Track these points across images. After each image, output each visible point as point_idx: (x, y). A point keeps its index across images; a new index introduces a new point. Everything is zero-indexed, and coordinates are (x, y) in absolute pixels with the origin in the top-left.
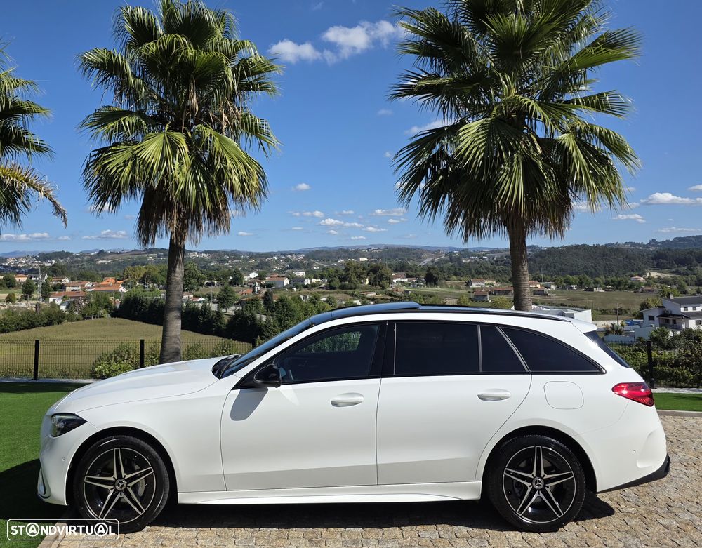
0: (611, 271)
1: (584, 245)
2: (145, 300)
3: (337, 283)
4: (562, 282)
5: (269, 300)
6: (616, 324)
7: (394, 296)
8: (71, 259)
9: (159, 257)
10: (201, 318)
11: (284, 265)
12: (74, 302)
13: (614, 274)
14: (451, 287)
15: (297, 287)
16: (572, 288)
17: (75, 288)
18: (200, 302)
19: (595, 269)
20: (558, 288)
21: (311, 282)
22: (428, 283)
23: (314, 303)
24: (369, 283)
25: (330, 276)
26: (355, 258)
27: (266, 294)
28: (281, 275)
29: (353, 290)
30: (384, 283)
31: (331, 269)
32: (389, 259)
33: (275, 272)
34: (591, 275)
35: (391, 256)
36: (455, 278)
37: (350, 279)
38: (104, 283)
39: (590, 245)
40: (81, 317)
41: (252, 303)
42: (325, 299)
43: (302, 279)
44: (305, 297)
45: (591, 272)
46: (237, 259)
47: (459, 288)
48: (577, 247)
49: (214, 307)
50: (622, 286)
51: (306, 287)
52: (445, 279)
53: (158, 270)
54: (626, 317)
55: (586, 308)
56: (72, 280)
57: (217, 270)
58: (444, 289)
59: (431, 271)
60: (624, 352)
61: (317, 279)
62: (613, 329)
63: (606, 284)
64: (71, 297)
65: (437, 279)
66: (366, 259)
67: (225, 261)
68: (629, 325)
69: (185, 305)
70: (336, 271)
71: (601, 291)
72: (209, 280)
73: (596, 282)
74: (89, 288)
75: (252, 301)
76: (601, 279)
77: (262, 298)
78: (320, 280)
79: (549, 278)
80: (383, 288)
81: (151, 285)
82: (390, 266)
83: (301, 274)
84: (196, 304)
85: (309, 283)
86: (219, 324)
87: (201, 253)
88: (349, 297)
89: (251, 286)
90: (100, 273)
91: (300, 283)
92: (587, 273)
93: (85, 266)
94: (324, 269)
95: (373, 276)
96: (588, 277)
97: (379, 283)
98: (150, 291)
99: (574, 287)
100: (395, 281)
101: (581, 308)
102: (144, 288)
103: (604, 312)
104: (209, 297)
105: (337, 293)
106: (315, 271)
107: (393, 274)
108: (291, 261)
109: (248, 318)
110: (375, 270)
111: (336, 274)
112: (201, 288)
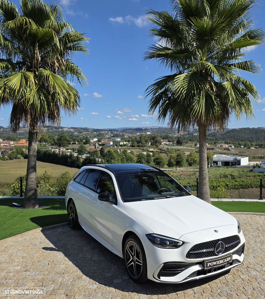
0: (259, 139)
1: (248, 128)
2: (41, 151)
3: (136, 144)
4: (237, 144)
5: (103, 151)
6: (258, 163)
7: (162, 150)
8: (3, 129)
9: (48, 130)
10: (69, 160)
11: (111, 135)
12: (4, 151)
13: (260, 141)
14: (188, 147)
15: (116, 146)
16: (241, 147)
17: (5, 144)
18: (69, 152)
19: (252, 139)
20: (235, 147)
21: (123, 143)
22: (178, 145)
23: (124, 153)
24: (151, 144)
25: (133, 141)
26: (145, 132)
27: (101, 149)
28: (109, 140)
29: (143, 148)
30: (158, 144)
31: (133, 138)
32: (160, 133)
33: (106, 138)
34: (250, 141)
35: (162, 132)
36: (190, 142)
37: (142, 142)
38: (20, 142)
39: (251, 128)
40: (9, 159)
41: (95, 153)
42: (129, 151)
43: (119, 142)
44: (120, 150)
45: (250, 140)
46: (88, 132)
47: (192, 147)
48: (245, 129)
49: (76, 155)
50: (263, 147)
51: (121, 146)
52: (185, 142)
53: (47, 136)
54: (263, 160)
55: (246, 156)
56: (4, 140)
57: (78, 137)
58: (185, 147)
59: (179, 139)
60: (260, 176)
61: (126, 142)
62: (257, 166)
63: (256, 145)
64: (3, 149)
65: (182, 142)
66: (150, 133)
67: (82, 132)
68: (264, 164)
69: (61, 153)
70: (136, 139)
71: (254, 148)
72: (74, 141)
73: (252, 145)
74: (12, 144)
75: (95, 152)
76: (254, 143)
77: (100, 151)
78: (128, 143)
79: (232, 143)
80: (157, 146)
81: (44, 143)
82: (161, 137)
83: (119, 139)
84: (67, 153)
85: (122, 144)
86: (78, 162)
87: (70, 128)
88: (141, 150)
89: (94, 145)
90: (18, 137)
91: (118, 144)
92: (248, 141)
93: (10, 133)
94: (130, 137)
95: (153, 141)
96: (248, 142)
97: (155, 144)
98: (44, 146)
99: (242, 146)
100: (163, 143)
101: (245, 156)
102: (41, 145)
103: (254, 158)
104: (73, 150)
105: (136, 149)
106: (125, 138)
107: (162, 140)
108: (114, 133)
109: (92, 160)
110: (153, 138)
111: (135, 140)
112: (69, 145)
